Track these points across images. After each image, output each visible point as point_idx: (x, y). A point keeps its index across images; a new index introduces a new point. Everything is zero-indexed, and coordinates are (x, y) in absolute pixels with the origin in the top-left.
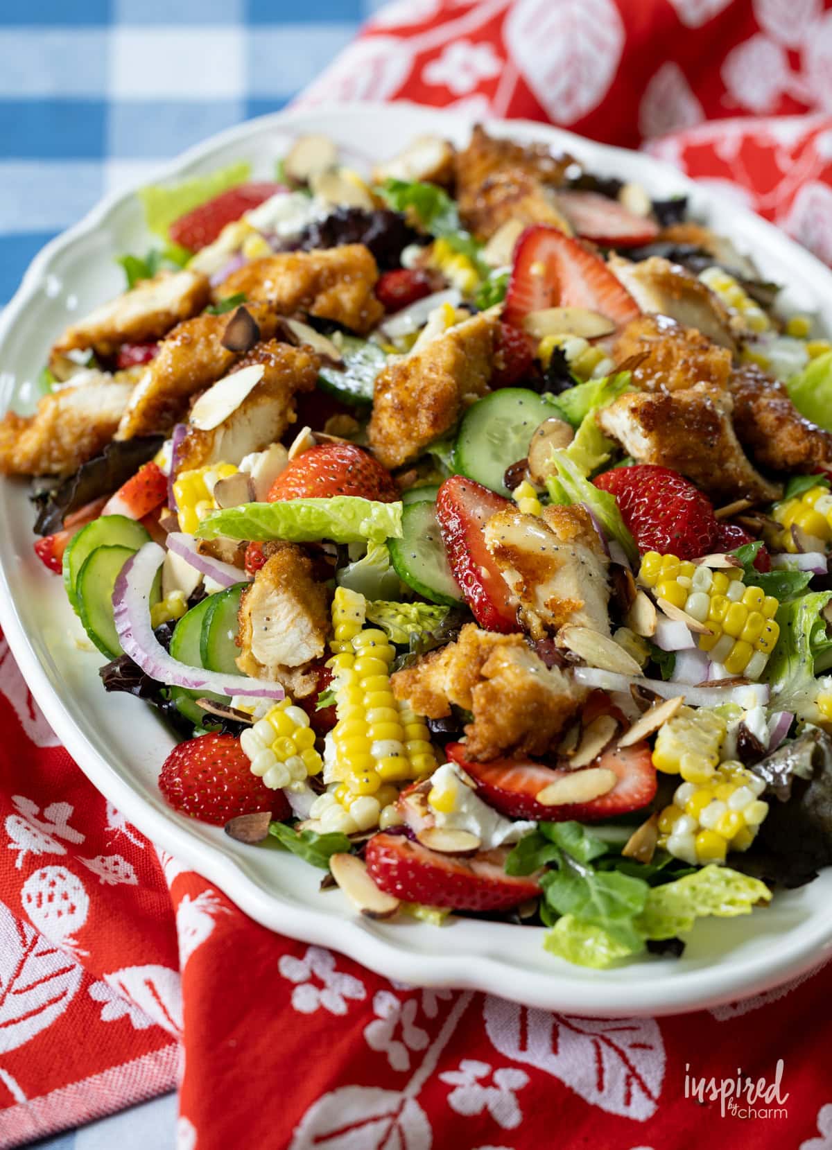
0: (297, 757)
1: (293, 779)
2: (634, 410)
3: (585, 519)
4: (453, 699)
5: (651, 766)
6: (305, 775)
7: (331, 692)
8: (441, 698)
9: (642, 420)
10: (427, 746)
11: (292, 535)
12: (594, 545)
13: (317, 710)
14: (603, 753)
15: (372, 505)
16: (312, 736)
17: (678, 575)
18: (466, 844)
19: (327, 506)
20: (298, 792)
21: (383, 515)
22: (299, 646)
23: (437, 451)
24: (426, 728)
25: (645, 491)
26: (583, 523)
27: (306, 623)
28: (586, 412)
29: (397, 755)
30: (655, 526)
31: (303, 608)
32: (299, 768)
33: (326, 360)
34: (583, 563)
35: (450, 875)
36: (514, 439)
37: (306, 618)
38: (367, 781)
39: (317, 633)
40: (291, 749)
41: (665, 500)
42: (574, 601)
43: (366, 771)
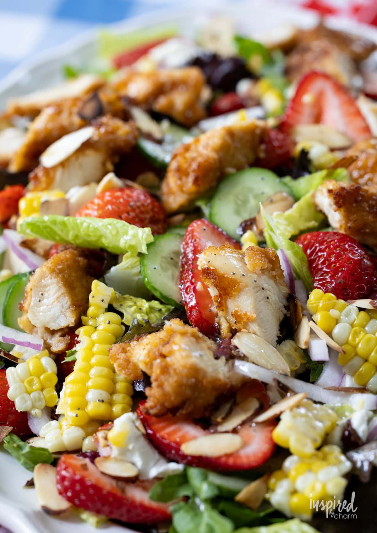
0: (40, 392)
1: (34, 407)
2: (330, 191)
3: (274, 259)
4: (142, 367)
5: (271, 440)
6: (43, 405)
7: (75, 351)
8: (136, 366)
9: (335, 198)
10: (128, 399)
11: (79, 242)
12: (277, 278)
13: (62, 362)
14: (243, 424)
15: (130, 228)
16: (55, 380)
17: (333, 308)
18: (128, 472)
19: (101, 224)
20: (36, 417)
21: (135, 236)
22: (59, 315)
23: (201, 204)
24: (131, 387)
25: (326, 248)
26: (270, 261)
27: (67, 301)
28: (308, 192)
29: (103, 401)
30: (327, 273)
31: (67, 290)
32: (40, 400)
33: (149, 137)
34: (263, 289)
35: (105, 492)
36: (252, 202)
37: (67, 298)
38: (77, 416)
39: (73, 309)
40: (36, 386)
41: (338, 256)
42: (248, 314)
43: (79, 409)
